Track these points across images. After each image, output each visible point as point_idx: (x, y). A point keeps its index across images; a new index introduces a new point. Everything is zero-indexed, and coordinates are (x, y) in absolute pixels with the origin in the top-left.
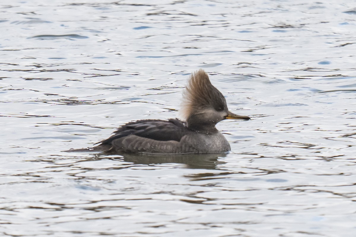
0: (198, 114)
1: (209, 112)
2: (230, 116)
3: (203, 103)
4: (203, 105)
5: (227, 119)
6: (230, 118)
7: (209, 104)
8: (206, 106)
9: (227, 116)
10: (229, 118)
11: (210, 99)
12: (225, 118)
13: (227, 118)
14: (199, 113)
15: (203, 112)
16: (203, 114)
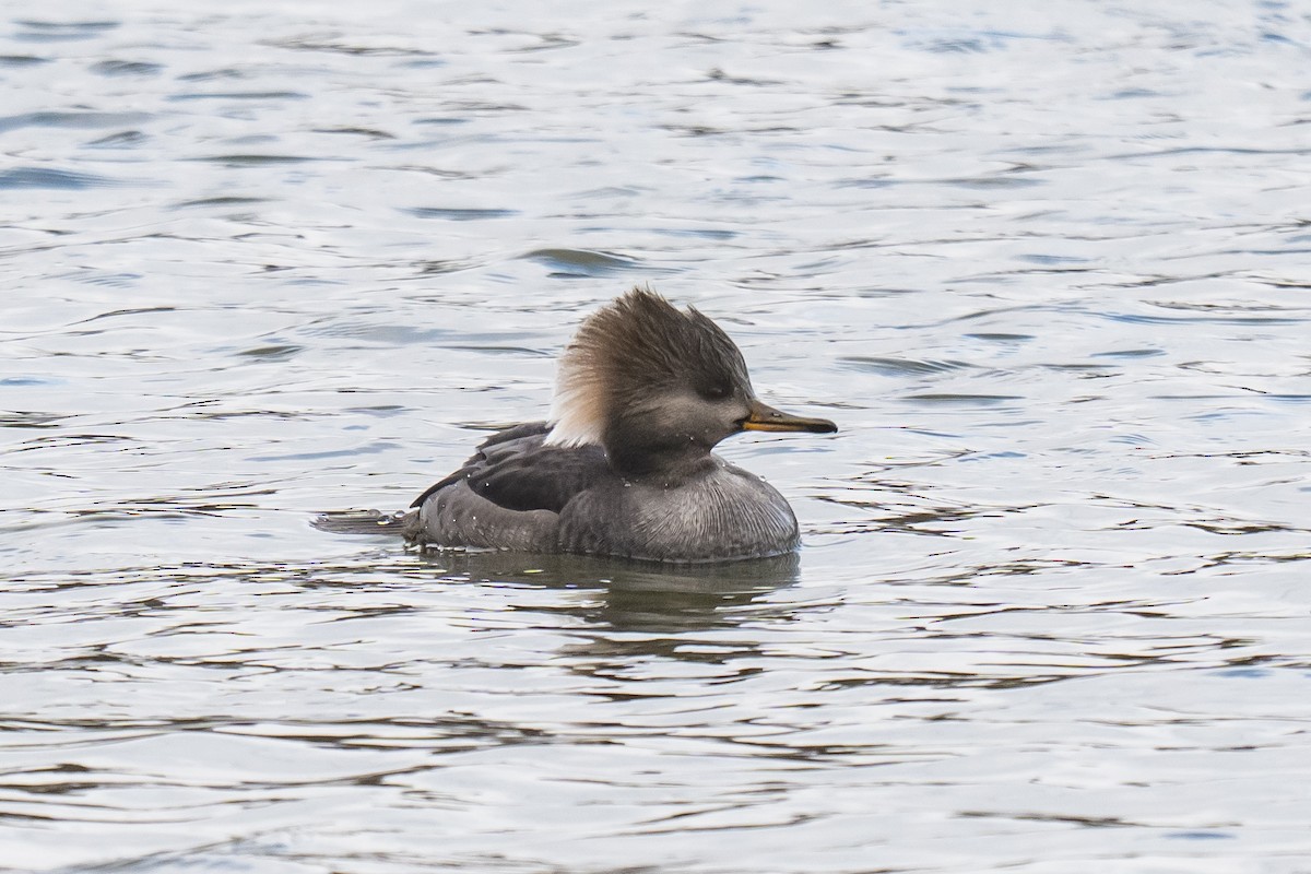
0: (635, 415)
1: (678, 407)
2: (758, 419)
3: (652, 375)
4: (650, 380)
5: (748, 429)
6: (758, 425)
7: (674, 377)
8: (665, 385)
9: (747, 419)
10: (754, 425)
11: (674, 360)
12: (739, 426)
13: (747, 425)
14: (635, 410)
15: (652, 406)
16: (651, 411)
